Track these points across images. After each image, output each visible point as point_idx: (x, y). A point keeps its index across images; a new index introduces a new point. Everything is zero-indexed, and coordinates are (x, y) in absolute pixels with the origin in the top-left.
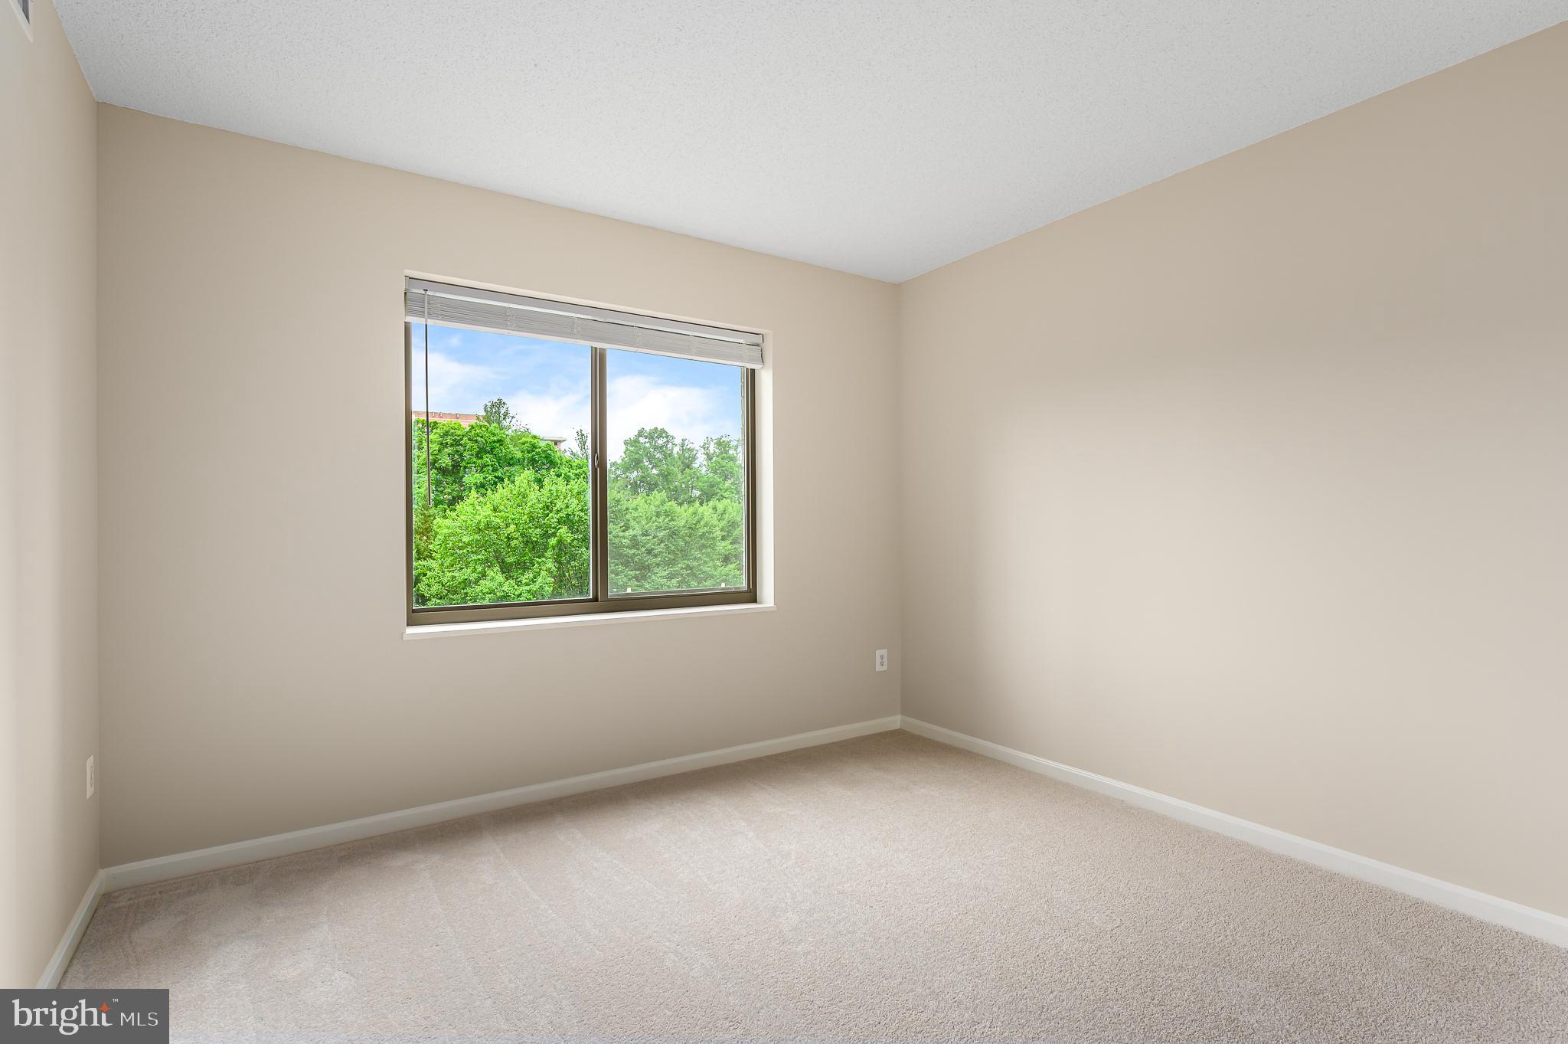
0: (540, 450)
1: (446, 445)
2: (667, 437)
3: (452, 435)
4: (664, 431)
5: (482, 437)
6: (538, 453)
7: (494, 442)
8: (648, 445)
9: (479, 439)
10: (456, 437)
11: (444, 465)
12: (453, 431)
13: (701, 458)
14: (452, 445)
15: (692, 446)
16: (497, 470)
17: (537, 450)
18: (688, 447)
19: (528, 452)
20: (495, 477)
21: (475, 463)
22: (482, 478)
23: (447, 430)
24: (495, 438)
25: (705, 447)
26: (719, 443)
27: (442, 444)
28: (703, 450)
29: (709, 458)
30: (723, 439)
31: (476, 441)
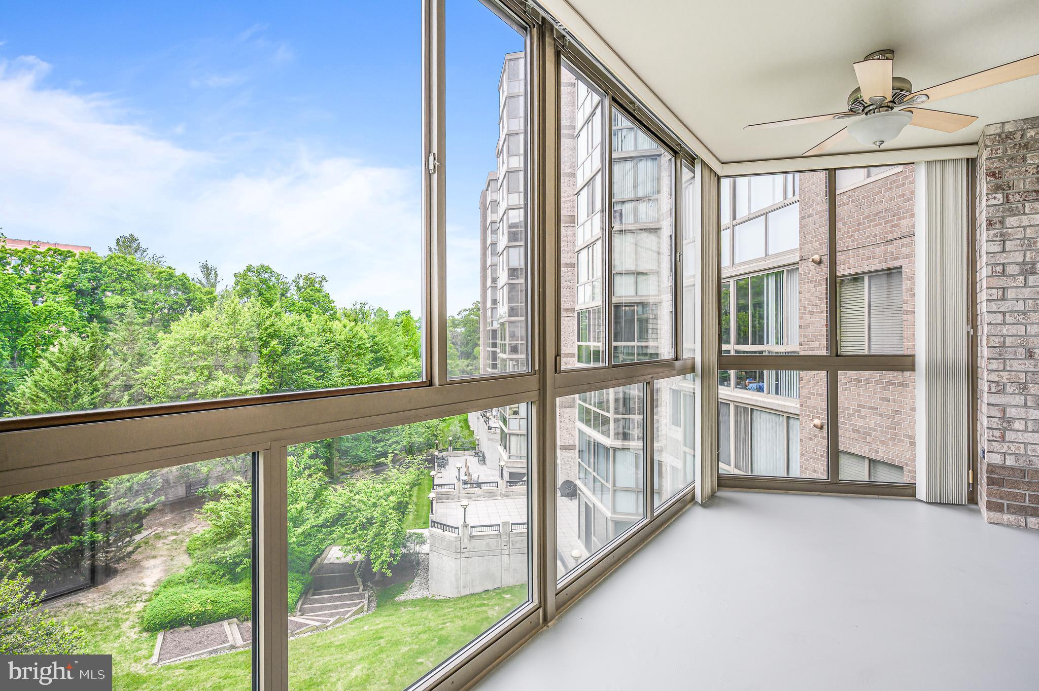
0: (177, 279)
1: (85, 271)
2: (271, 273)
3: (92, 262)
4: (269, 269)
5: (121, 266)
6: (175, 281)
7: (133, 270)
8: (255, 278)
9: (119, 267)
10: (96, 265)
11: (84, 288)
12: (92, 259)
13: (293, 290)
14: (91, 271)
15: (287, 280)
16: (135, 293)
17: (175, 279)
18: (283, 280)
19: (166, 279)
20: (134, 299)
21: (114, 287)
22: (122, 300)
23: (86, 258)
24: (134, 267)
25: (296, 281)
26: (307, 279)
27: (80, 269)
28: (294, 284)
29: (299, 289)
30: (310, 276)
31: (116, 269)
